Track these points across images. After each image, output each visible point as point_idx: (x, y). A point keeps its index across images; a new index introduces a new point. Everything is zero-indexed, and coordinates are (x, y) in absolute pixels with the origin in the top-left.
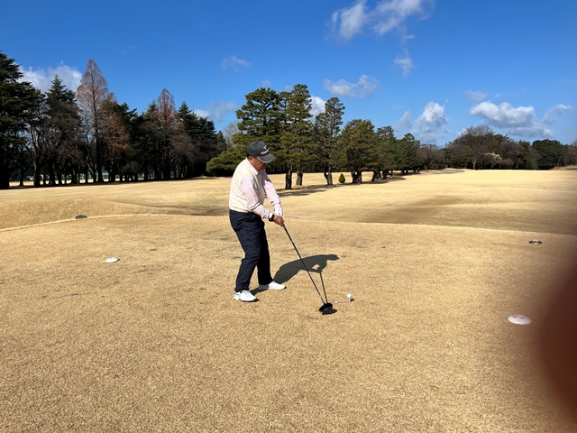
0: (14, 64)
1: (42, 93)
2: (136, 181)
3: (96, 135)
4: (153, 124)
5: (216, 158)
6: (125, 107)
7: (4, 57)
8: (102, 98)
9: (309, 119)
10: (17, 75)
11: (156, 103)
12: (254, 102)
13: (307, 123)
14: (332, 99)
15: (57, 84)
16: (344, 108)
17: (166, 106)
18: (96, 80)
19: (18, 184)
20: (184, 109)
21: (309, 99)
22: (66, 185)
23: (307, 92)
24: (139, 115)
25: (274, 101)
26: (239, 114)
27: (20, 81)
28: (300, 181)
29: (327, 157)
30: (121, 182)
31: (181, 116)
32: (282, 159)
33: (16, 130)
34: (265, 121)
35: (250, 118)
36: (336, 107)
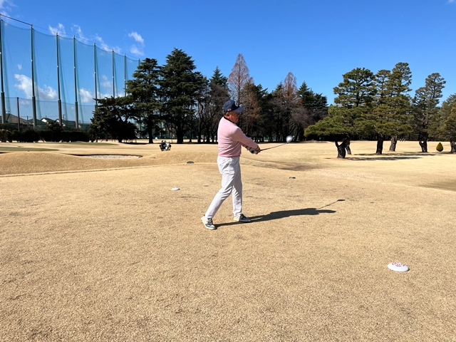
0: (191, 60)
1: (207, 79)
4: (278, 100)
5: (312, 126)
6: (260, 87)
7: (185, 55)
8: (244, 82)
9: (408, 93)
10: (193, 68)
11: (283, 84)
12: (349, 80)
14: (433, 74)
15: (217, 73)
16: (445, 82)
17: (290, 85)
18: (242, 68)
19: (188, 141)
20: (304, 87)
21: (409, 75)
23: (408, 69)
24: (269, 92)
25: (368, 79)
26: (336, 90)
27: (193, 71)
28: (393, 148)
29: (424, 127)
31: (299, 93)
33: (189, 105)
34: (358, 95)
35: (346, 93)
36: (436, 81)
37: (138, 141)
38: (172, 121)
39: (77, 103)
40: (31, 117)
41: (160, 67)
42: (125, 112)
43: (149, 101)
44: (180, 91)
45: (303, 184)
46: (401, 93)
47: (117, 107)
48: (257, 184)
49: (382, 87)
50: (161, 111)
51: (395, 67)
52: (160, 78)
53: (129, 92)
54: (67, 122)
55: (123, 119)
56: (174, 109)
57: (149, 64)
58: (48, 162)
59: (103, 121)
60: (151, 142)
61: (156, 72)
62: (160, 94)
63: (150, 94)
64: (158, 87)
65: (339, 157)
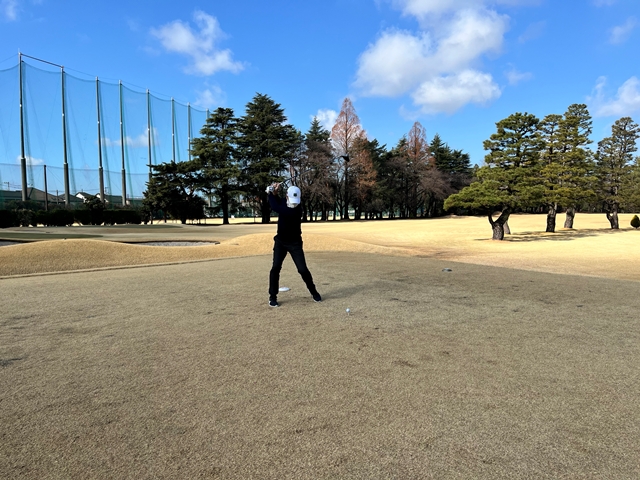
0: (279, 108)
1: (302, 134)
2: (381, 219)
3: (346, 173)
4: (401, 160)
5: (454, 195)
6: (375, 143)
7: (271, 102)
8: (354, 136)
9: (588, 146)
10: (282, 119)
11: (407, 137)
12: (506, 130)
13: (581, 151)
14: (623, 119)
15: (315, 125)
17: (417, 139)
18: (350, 118)
20: (437, 141)
21: (588, 121)
22: (316, 221)
23: (587, 112)
24: (389, 149)
25: (533, 127)
26: (487, 145)
27: (283, 124)
28: (570, 224)
29: (613, 193)
30: (366, 219)
31: (431, 149)
32: (538, 195)
33: (278, 170)
34: (518, 151)
35: (501, 148)
36: (627, 129)
37: (208, 221)
38: (254, 192)
39: (124, 171)
40: (62, 191)
41: (237, 120)
42: (190, 182)
43: (223, 167)
44: (264, 152)
45: (466, 278)
46: (579, 147)
47: (178, 175)
48: (399, 280)
49: (552, 139)
50: (239, 179)
51: (568, 111)
52: (238, 134)
53: (195, 155)
54: (110, 197)
55: (188, 191)
56: (257, 176)
57: (222, 116)
58: (92, 253)
59: (160, 195)
60: (226, 222)
61: (232, 125)
62: (238, 156)
63: (223, 157)
64: (235, 146)
65: (494, 238)
